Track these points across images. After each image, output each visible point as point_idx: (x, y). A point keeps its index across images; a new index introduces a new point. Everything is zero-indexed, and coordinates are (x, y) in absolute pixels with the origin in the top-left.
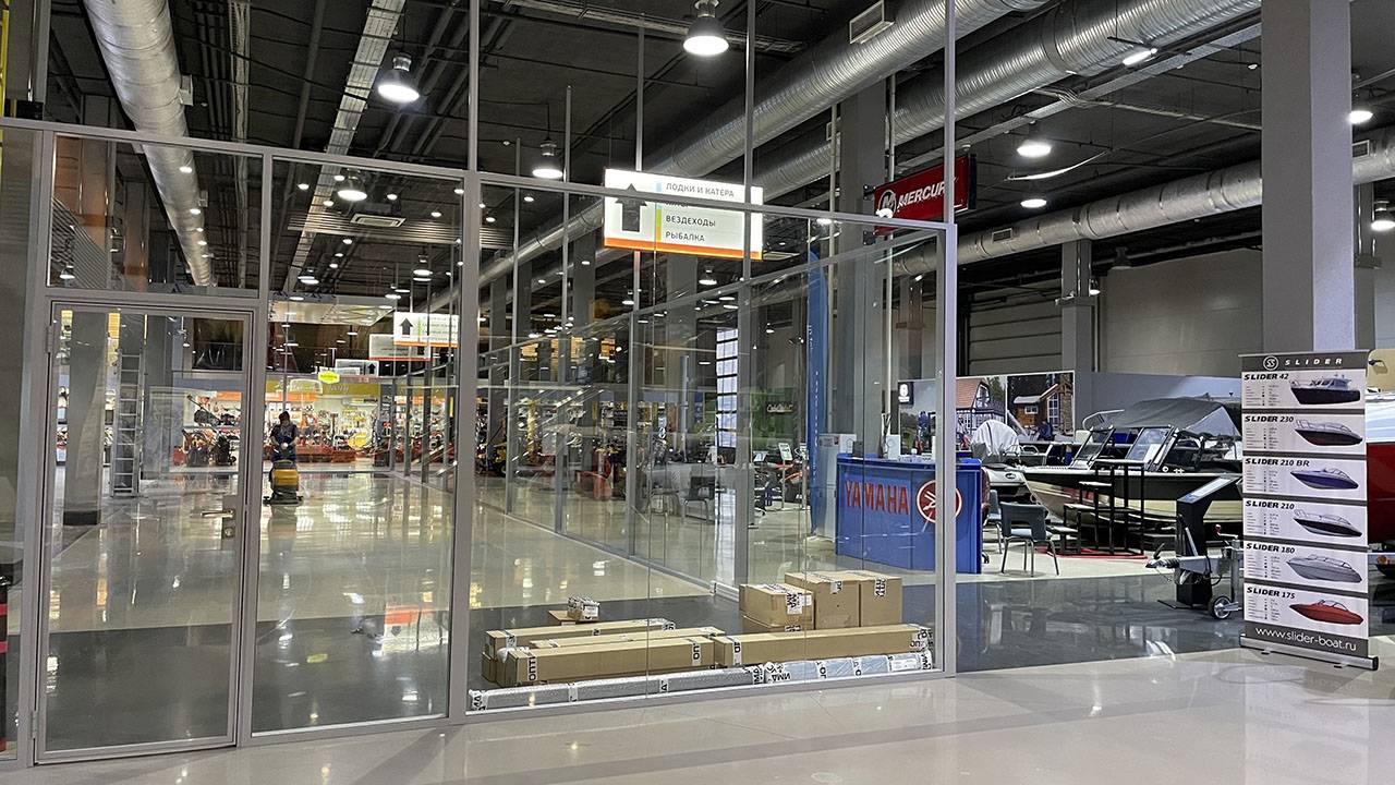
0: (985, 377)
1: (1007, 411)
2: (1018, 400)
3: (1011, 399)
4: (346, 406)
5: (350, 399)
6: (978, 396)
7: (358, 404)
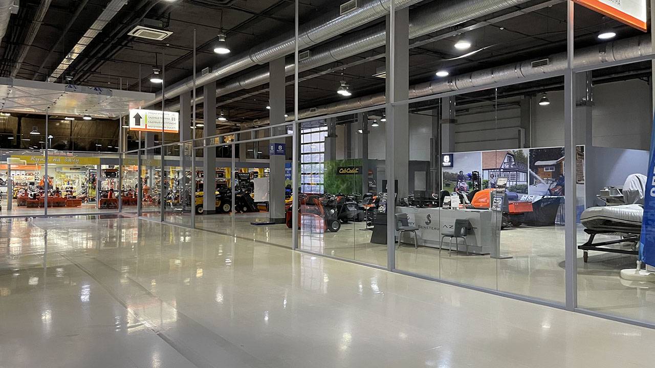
0: (511, 150)
1: (529, 170)
2: (538, 163)
3: (532, 163)
4: (58, 172)
5: (61, 168)
6: (506, 161)
7: (66, 171)
